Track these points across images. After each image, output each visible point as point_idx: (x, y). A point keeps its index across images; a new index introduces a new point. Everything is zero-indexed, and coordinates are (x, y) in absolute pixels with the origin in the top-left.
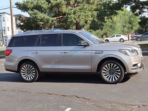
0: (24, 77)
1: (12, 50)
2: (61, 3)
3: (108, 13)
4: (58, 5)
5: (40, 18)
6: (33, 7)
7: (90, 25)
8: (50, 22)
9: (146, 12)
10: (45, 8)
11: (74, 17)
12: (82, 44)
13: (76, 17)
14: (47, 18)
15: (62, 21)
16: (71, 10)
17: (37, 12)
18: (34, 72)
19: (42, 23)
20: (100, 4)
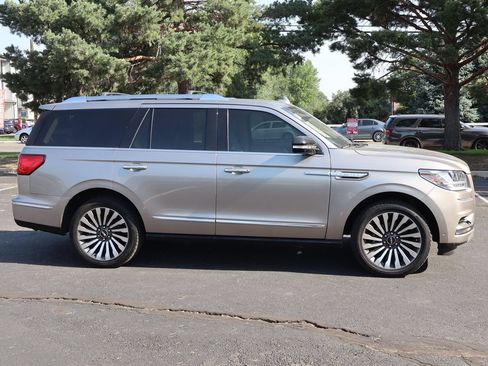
0: (86, 250)
1: (44, 156)
2: (148, 17)
3: (277, 56)
4: (135, 22)
5: (81, 58)
6: (57, 21)
7: (226, 90)
8: (112, 71)
9: (385, 61)
10: (97, 26)
11: (186, 62)
12: (303, 147)
13: (192, 60)
14: (102, 59)
15: (146, 72)
16: (179, 38)
17: (73, 38)
18: (124, 235)
19: (86, 73)
20: (255, 30)
